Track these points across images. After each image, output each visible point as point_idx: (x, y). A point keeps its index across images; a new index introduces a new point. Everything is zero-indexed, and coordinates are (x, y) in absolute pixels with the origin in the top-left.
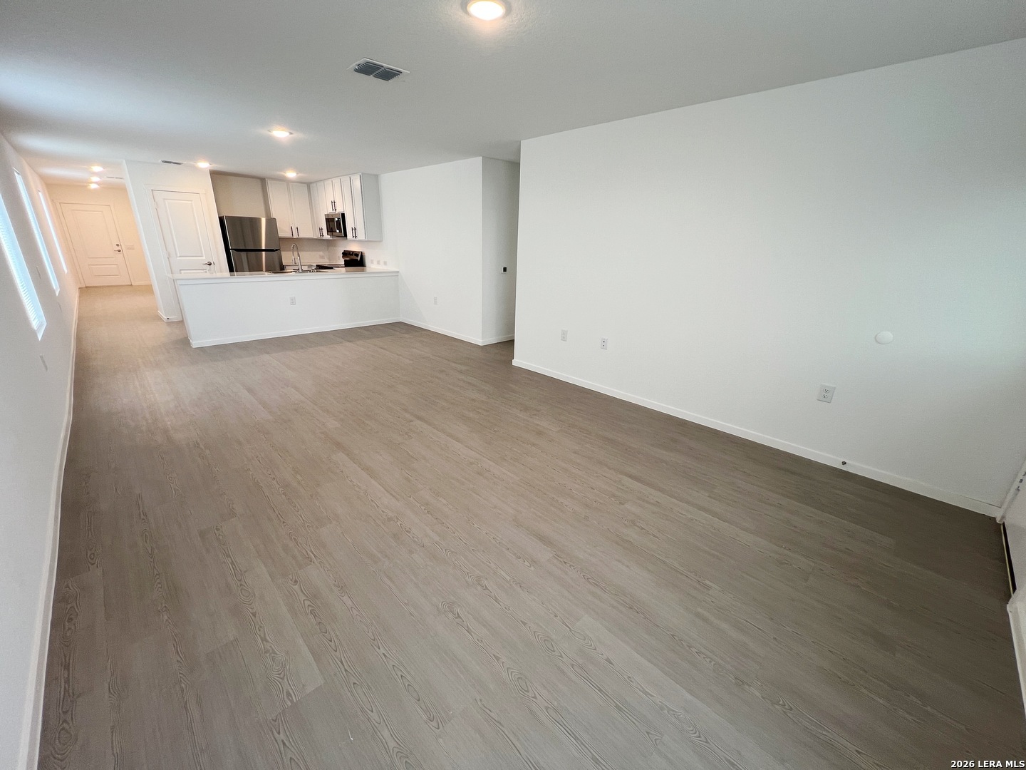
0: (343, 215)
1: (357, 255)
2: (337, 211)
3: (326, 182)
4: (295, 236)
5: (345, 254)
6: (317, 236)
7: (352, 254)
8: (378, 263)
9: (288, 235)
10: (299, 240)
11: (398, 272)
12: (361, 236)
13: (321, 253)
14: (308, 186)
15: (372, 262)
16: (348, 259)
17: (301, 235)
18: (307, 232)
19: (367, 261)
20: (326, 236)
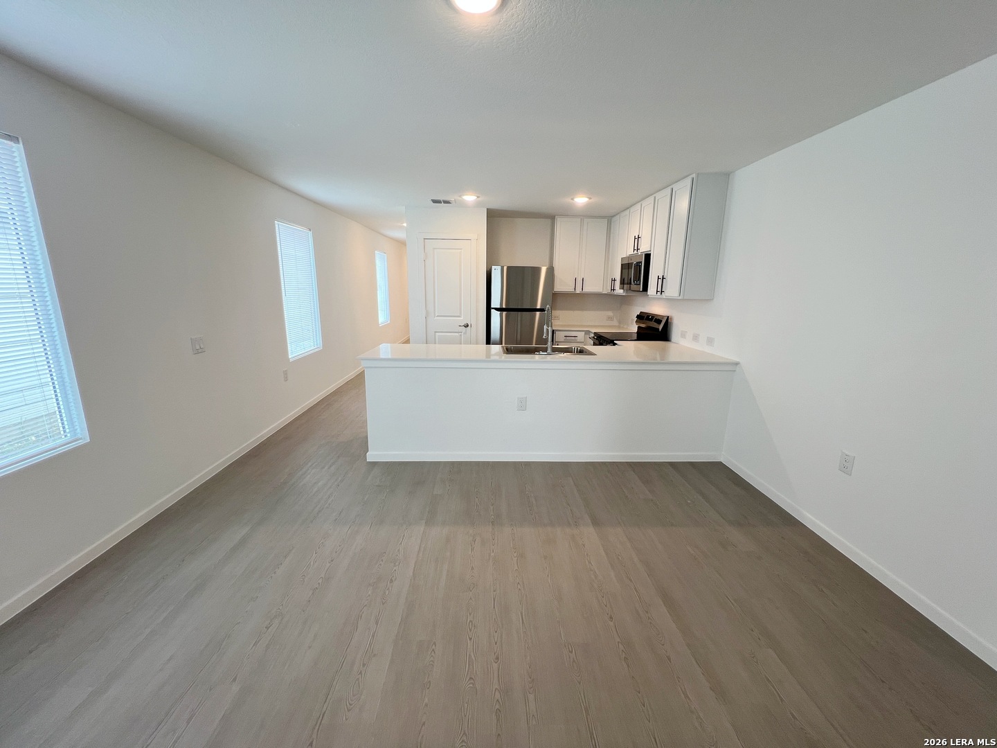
0: (648, 257)
1: (659, 321)
2: (640, 252)
3: (632, 209)
4: (578, 291)
5: (642, 317)
6: (607, 290)
7: (651, 320)
8: (696, 338)
9: (570, 289)
10: (584, 296)
11: (737, 364)
12: (672, 290)
13: (610, 313)
14: (608, 219)
15: (683, 335)
16: (643, 326)
17: (586, 290)
18: (595, 285)
19: (675, 333)
20: (618, 291)
